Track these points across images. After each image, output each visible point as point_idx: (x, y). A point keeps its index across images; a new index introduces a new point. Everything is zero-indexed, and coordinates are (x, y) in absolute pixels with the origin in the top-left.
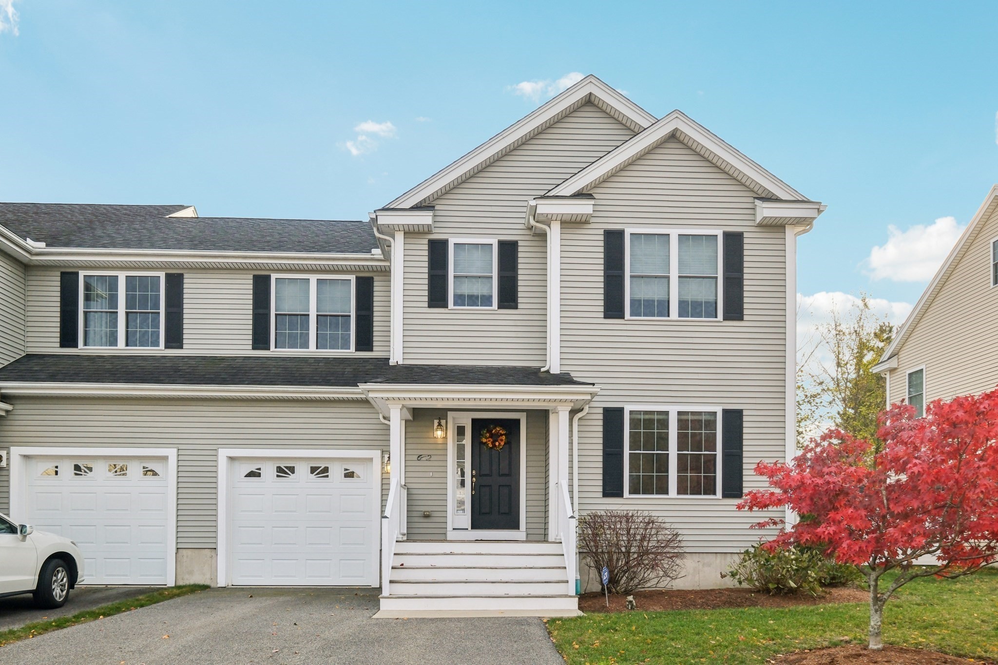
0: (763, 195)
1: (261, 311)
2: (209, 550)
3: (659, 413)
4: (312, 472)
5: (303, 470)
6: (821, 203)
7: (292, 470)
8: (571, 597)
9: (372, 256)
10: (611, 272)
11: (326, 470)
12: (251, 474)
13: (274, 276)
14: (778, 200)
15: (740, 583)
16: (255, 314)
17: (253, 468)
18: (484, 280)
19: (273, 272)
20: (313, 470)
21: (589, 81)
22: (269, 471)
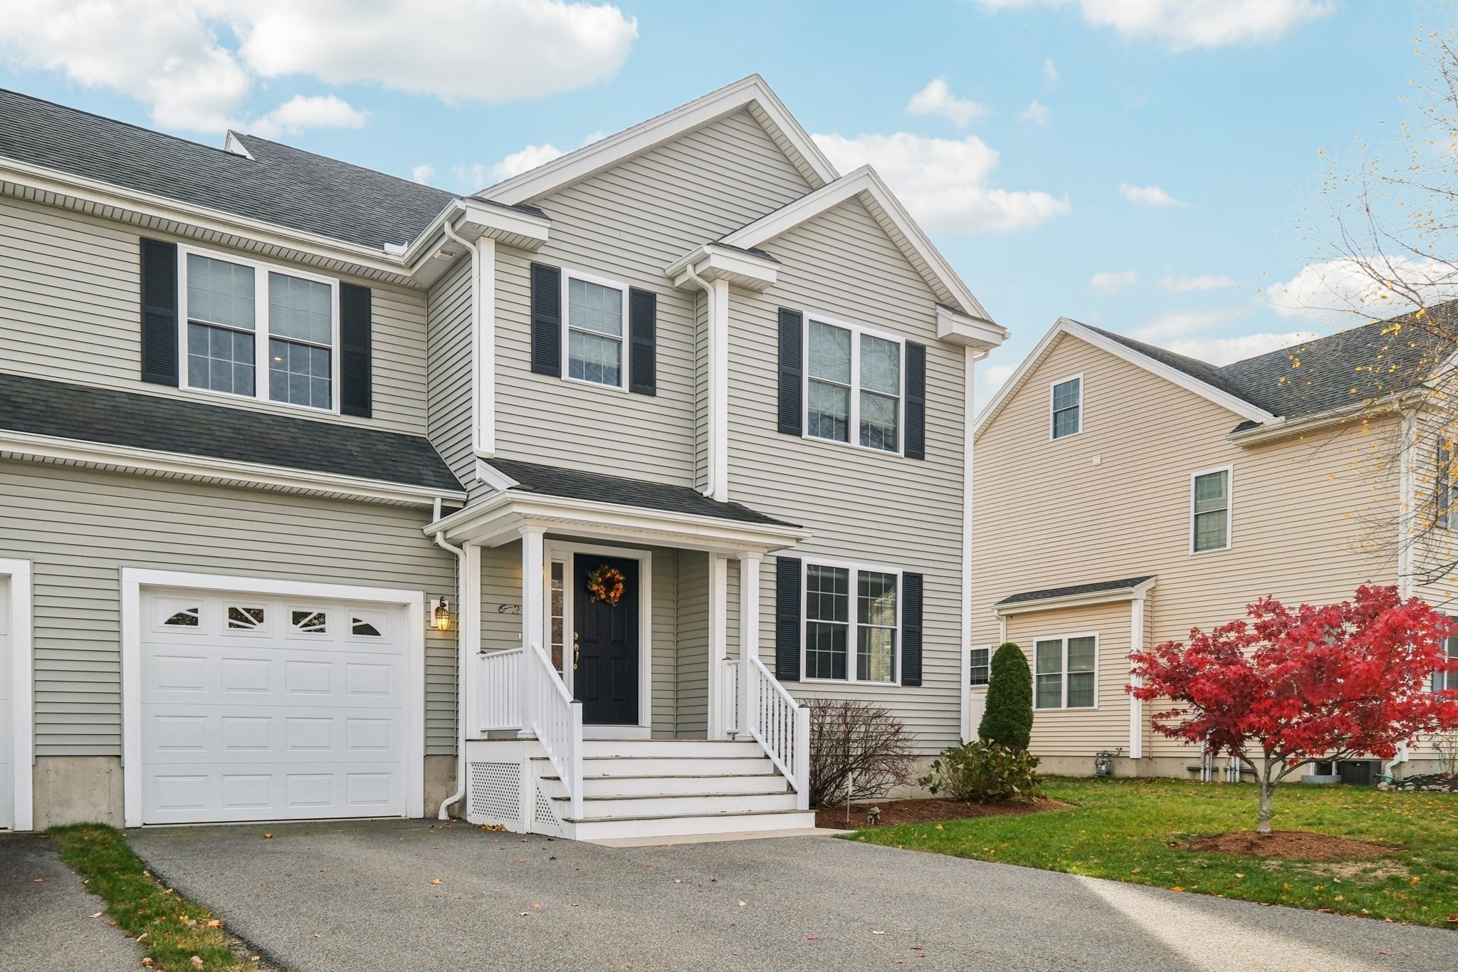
0: (946, 303)
1: (159, 310)
2: (105, 759)
3: (839, 570)
4: (296, 621)
5: (278, 617)
6: (1005, 328)
7: (259, 615)
8: (803, 812)
9: (384, 256)
10: (787, 369)
11: (321, 617)
12: (179, 619)
13: (183, 250)
14: (963, 313)
15: (934, 790)
16: (147, 313)
17: (183, 607)
18: (607, 343)
19: (182, 239)
20: (297, 617)
21: (753, 82)
22: (214, 616)
